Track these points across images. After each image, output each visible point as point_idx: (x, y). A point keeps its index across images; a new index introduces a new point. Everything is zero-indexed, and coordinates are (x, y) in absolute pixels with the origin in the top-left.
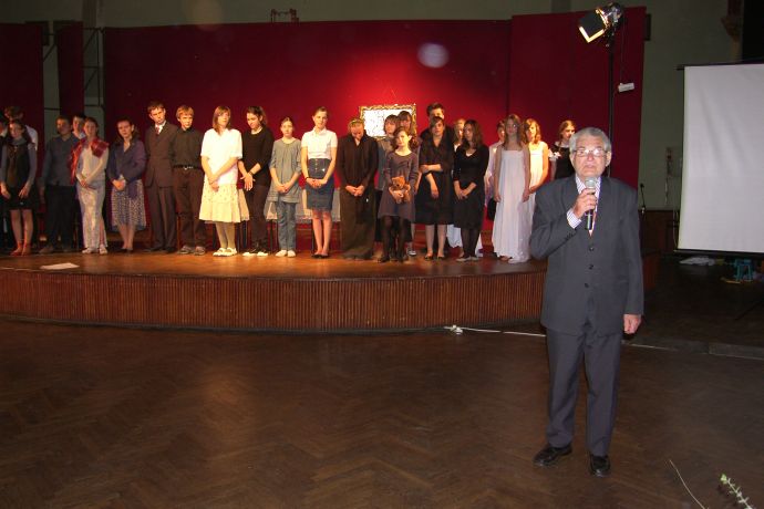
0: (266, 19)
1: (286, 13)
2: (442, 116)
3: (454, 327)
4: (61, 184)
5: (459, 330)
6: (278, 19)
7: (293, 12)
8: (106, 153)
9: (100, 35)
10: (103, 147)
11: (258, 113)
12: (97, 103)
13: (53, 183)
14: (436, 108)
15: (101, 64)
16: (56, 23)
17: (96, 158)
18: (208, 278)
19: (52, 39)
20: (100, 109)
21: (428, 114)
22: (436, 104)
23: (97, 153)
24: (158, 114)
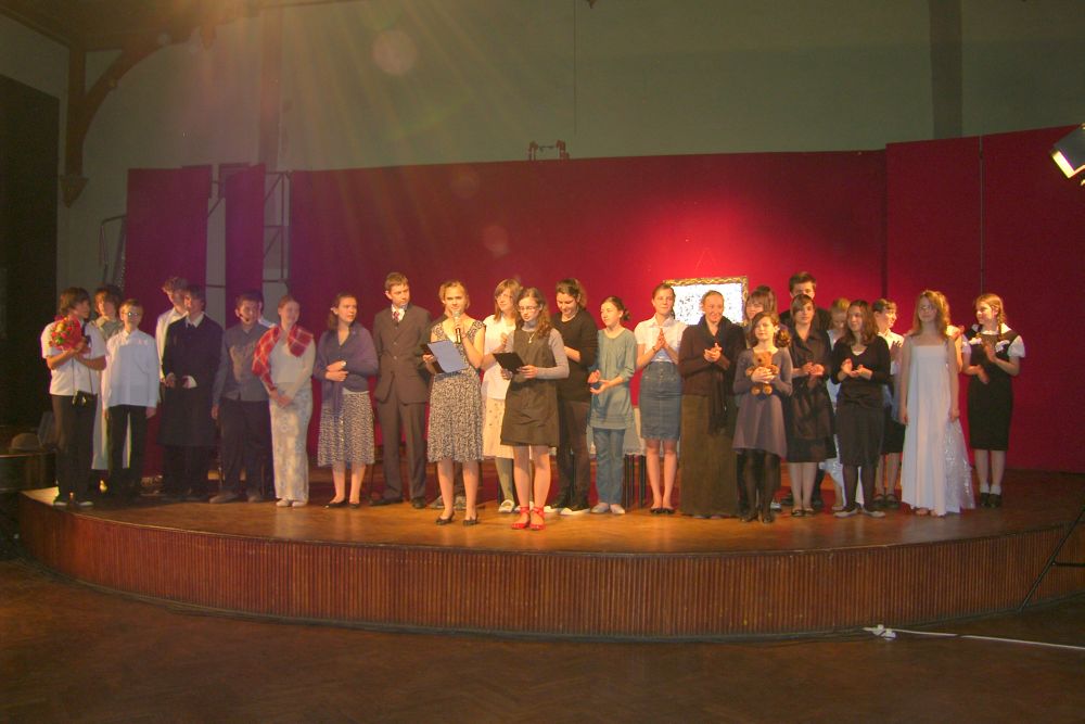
0: (522, 156)
1: (551, 147)
2: (812, 294)
3: (880, 628)
4: (243, 398)
5: (890, 633)
6: (540, 156)
7: (561, 145)
8: (311, 348)
9: (287, 181)
10: (305, 340)
11: (573, 292)
12: (278, 277)
13: (232, 396)
14: (804, 280)
15: (287, 223)
16: (223, 167)
17: (295, 358)
18: (492, 552)
19: (215, 189)
20: (284, 285)
21: (791, 289)
22: (803, 274)
23: (297, 351)
24: (399, 292)
